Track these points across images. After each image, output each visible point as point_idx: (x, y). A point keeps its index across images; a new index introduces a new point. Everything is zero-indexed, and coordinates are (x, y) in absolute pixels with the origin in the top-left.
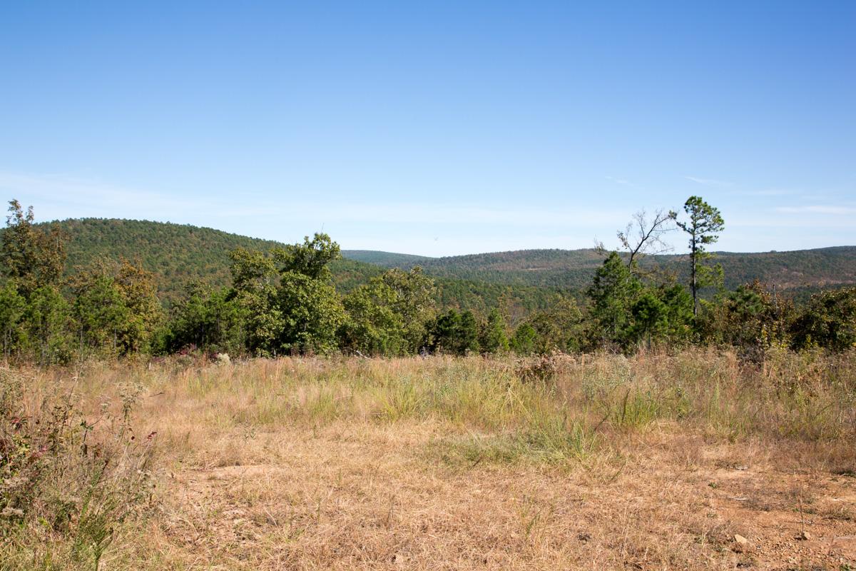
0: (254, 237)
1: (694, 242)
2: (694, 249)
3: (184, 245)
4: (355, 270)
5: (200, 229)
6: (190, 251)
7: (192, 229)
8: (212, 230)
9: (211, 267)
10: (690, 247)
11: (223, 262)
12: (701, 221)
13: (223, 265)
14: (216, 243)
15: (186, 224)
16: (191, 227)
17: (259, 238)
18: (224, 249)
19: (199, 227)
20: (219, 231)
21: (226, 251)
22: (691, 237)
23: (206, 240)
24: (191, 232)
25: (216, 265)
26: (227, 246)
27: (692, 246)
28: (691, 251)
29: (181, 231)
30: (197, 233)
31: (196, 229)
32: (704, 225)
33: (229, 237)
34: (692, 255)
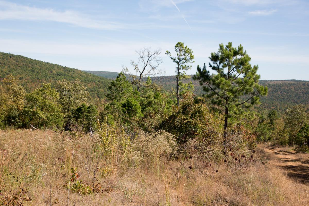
0: (46, 62)
1: (178, 69)
2: (178, 73)
3: (6, 64)
4: (98, 81)
5: (16, 56)
6: (9, 67)
7: (11, 56)
8: (22, 57)
9: (20, 76)
10: (176, 72)
11: (27, 74)
12: (183, 57)
13: (27, 76)
14: (24, 64)
15: (8, 53)
16: (11, 54)
17: (49, 62)
18: (29, 67)
19: (16, 55)
20: (26, 57)
21: (30, 68)
22: (177, 66)
23: (19, 62)
24: (11, 57)
25: (23, 75)
26: (30, 65)
27: (177, 71)
28: (176, 74)
29: (5, 56)
30: (14, 58)
31: (14, 56)
32: (184, 59)
33: (32, 61)
34: (177, 77)
